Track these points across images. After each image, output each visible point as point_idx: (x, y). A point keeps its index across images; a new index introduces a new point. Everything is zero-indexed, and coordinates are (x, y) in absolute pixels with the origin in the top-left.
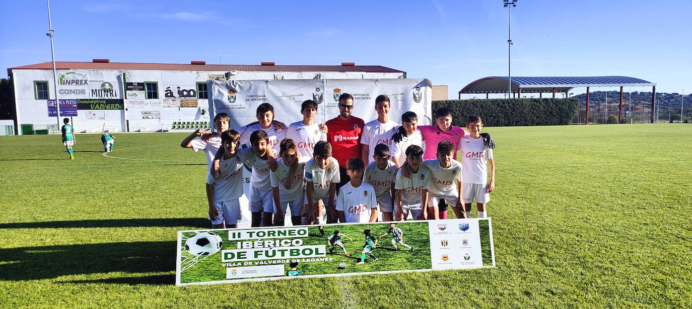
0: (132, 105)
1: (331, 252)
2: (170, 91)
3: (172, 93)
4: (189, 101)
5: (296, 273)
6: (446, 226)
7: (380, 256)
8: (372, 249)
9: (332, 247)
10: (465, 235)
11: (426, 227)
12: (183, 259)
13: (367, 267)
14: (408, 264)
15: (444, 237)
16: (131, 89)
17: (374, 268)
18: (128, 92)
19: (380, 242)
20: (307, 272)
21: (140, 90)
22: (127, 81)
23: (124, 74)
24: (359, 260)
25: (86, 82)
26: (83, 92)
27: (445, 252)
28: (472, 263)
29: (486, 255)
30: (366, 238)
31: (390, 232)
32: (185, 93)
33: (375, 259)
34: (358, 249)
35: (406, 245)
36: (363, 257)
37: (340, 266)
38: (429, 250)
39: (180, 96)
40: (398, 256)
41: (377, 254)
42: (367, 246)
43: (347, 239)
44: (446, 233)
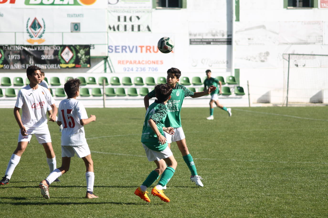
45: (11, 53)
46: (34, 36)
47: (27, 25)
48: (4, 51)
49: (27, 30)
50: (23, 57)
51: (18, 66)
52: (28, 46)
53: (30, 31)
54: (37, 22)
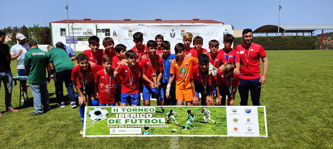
1: (168, 122)
2: (115, 32)
3: (116, 34)
5: (148, 133)
6: (237, 110)
7: (196, 126)
8: (191, 121)
9: (169, 119)
10: (248, 116)
11: (225, 110)
12: (87, 122)
13: (189, 132)
14: (213, 131)
15: (235, 117)
16: (99, 32)
17: (193, 133)
19: (196, 118)
20: (154, 133)
21: (103, 32)
22: (97, 28)
24: (184, 128)
25: (81, 29)
26: (80, 33)
27: (236, 125)
28: (253, 133)
29: (262, 129)
30: (188, 115)
31: (203, 112)
33: (193, 127)
34: (183, 121)
35: (212, 120)
36: (186, 126)
37: (173, 130)
38: (226, 124)
40: (207, 126)
41: (195, 125)
42: (189, 120)
43: (177, 115)
44: (237, 114)
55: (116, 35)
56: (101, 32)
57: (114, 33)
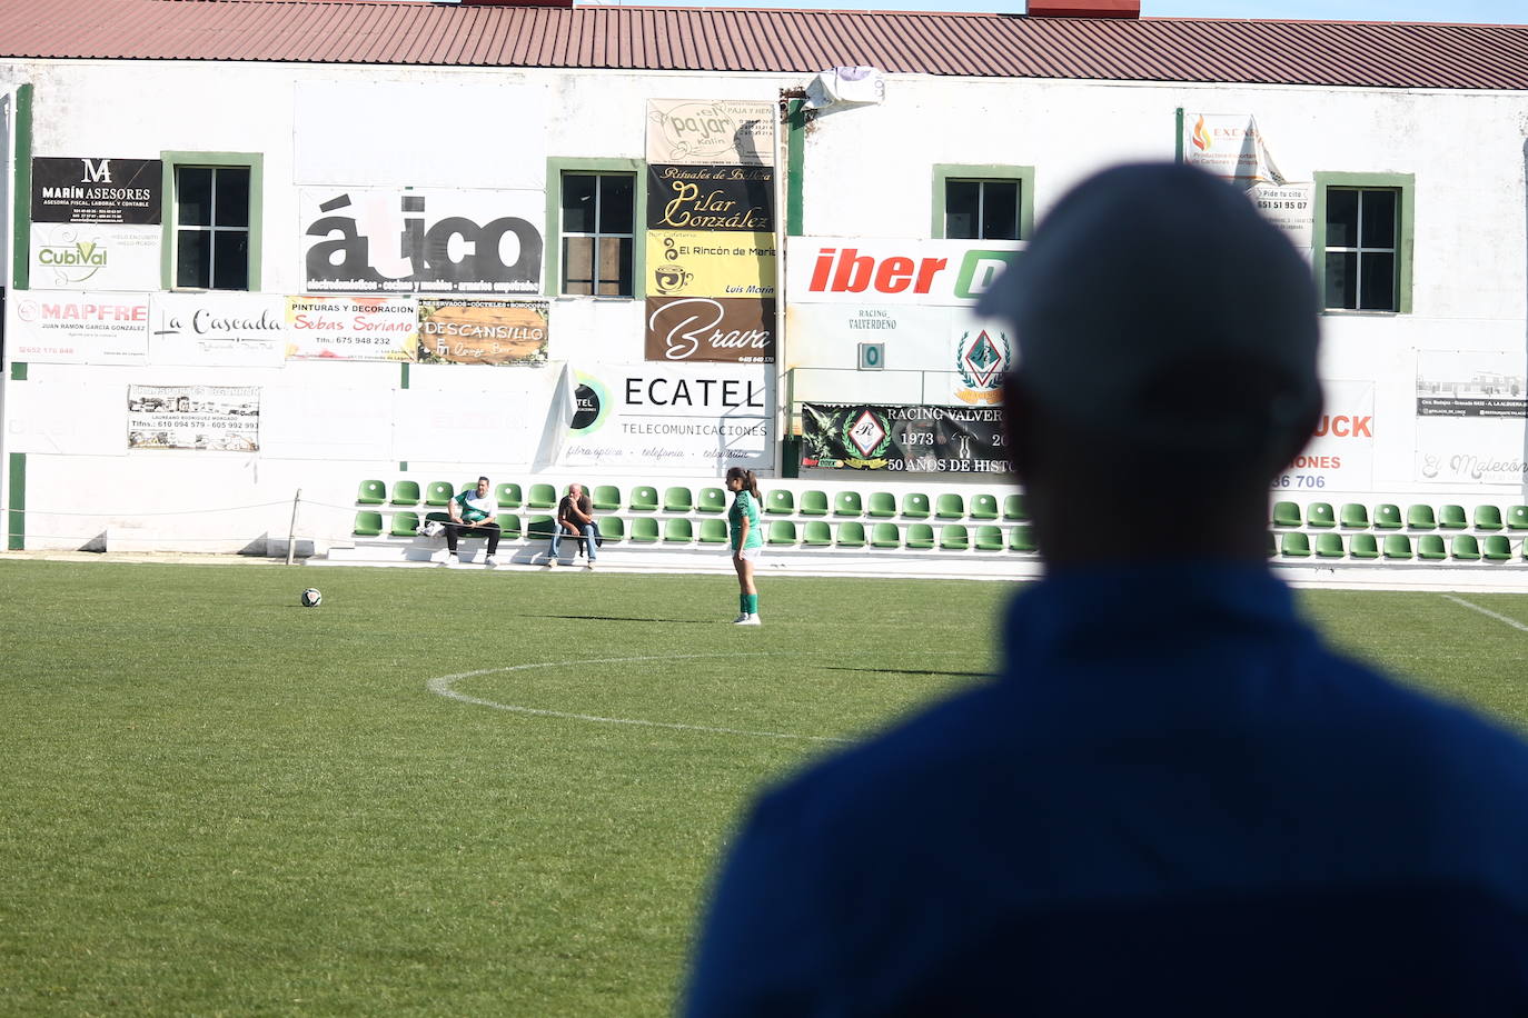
0: (60, 338)
2: (348, 225)
3: (357, 247)
4: (485, 315)
16: (62, 214)
18: (42, 233)
21: (134, 216)
22: (43, 147)
23: (26, 92)
32: (459, 249)
39: (419, 274)
45: (909, 427)
46: (977, 383)
47: (960, 351)
48: (892, 422)
49: (960, 366)
50: (942, 439)
51: (929, 463)
52: (956, 410)
53: (967, 367)
54: (986, 343)
55: (358, 267)
56: (89, 210)
57: (319, 228)
